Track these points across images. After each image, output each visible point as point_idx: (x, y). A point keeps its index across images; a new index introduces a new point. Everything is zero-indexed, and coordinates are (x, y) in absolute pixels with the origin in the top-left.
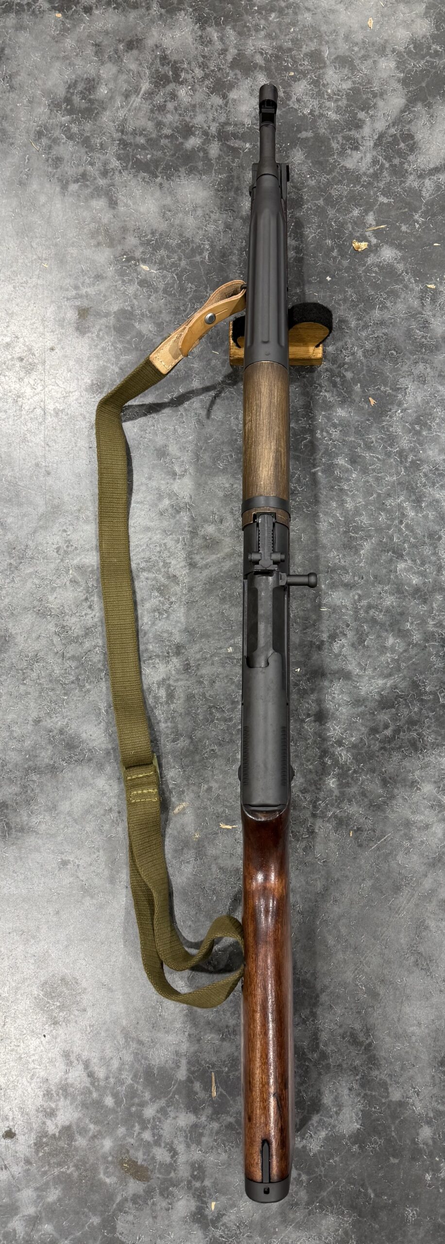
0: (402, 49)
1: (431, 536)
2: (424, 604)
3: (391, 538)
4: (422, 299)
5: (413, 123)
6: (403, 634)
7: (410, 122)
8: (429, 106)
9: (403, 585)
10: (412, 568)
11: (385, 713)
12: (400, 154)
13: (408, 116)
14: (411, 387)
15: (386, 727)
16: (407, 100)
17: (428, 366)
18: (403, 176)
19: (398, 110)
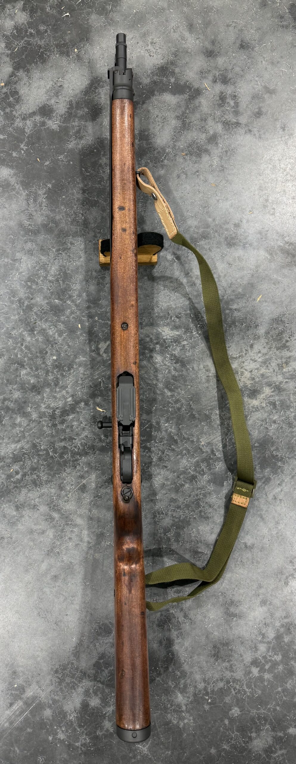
0: (9, 34)
1: (41, 352)
2: (38, 395)
3: (17, 356)
4: (27, 200)
5: (18, 83)
6: (26, 415)
7: (15, 83)
8: (28, 71)
9: (25, 384)
10: (30, 373)
11: (17, 465)
12: (10, 105)
13: (14, 79)
14: (24, 258)
15: (17, 473)
16: (14, 69)
17: (34, 244)
18: (13, 119)
19: (8, 76)
